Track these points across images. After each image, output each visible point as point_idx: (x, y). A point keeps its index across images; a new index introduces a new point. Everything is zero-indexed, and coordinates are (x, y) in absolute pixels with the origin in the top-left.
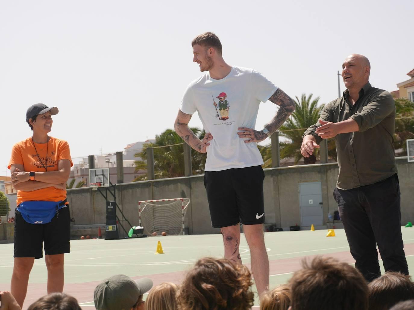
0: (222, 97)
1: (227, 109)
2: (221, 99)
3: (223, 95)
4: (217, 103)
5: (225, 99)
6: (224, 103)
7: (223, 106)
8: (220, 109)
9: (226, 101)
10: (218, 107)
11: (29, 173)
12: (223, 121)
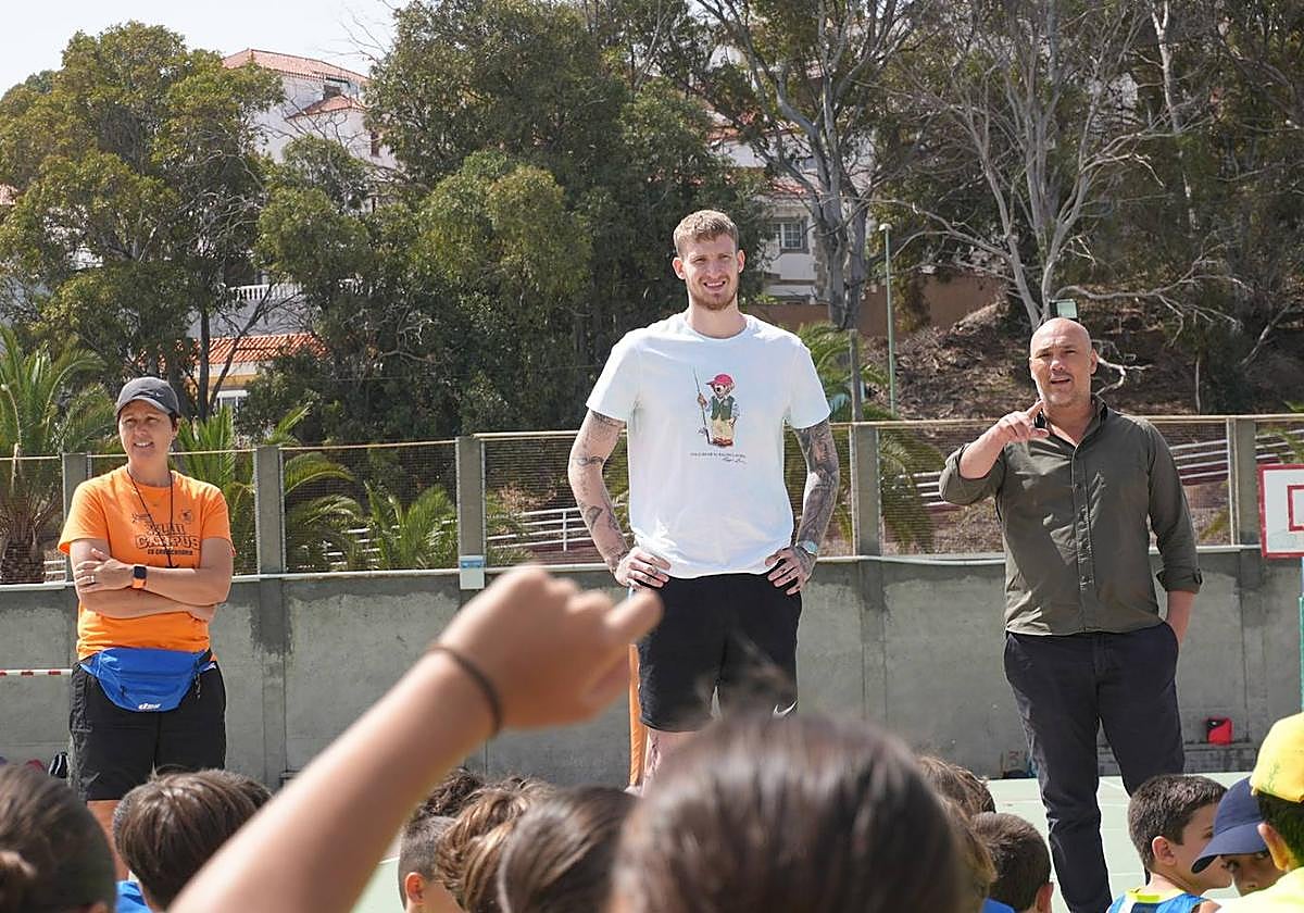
0: (722, 387)
1: (732, 420)
2: (719, 389)
3: (723, 380)
4: (708, 399)
5: (728, 392)
6: (726, 404)
7: (723, 409)
8: (714, 417)
9: (731, 399)
10: (708, 410)
11: (132, 567)
12: (716, 449)
